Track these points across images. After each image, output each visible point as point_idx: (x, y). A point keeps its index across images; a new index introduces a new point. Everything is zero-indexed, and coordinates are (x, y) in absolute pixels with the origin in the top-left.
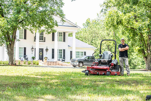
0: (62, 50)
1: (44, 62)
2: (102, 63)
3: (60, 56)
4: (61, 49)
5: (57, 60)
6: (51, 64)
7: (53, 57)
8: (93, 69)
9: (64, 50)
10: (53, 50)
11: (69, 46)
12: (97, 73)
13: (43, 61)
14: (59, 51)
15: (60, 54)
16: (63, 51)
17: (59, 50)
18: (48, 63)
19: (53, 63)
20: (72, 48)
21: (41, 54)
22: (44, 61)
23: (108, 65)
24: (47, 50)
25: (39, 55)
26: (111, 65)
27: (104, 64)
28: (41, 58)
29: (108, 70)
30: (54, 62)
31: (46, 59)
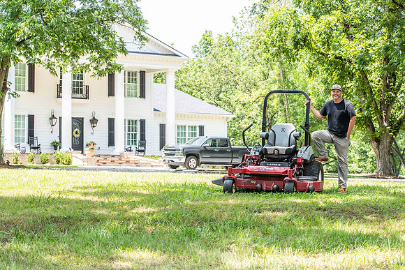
0: (136, 121)
1: (87, 156)
2: (271, 156)
3: (131, 139)
4: (134, 119)
5: (124, 150)
6: (105, 161)
7: (111, 142)
8: (245, 174)
9: (143, 122)
10: (111, 122)
11: (155, 110)
12: (258, 185)
13: (82, 153)
14: (127, 126)
15: (131, 132)
16: (139, 123)
17: (129, 121)
18: (98, 158)
19: (113, 159)
20: (164, 115)
21: (77, 133)
22: (85, 152)
23: (287, 161)
24: (94, 121)
25: (73, 136)
26: (295, 162)
27: (274, 160)
28: (78, 145)
29: (287, 176)
30: (113, 156)
31: (91, 147)
